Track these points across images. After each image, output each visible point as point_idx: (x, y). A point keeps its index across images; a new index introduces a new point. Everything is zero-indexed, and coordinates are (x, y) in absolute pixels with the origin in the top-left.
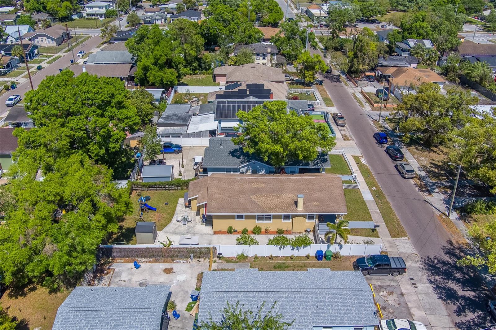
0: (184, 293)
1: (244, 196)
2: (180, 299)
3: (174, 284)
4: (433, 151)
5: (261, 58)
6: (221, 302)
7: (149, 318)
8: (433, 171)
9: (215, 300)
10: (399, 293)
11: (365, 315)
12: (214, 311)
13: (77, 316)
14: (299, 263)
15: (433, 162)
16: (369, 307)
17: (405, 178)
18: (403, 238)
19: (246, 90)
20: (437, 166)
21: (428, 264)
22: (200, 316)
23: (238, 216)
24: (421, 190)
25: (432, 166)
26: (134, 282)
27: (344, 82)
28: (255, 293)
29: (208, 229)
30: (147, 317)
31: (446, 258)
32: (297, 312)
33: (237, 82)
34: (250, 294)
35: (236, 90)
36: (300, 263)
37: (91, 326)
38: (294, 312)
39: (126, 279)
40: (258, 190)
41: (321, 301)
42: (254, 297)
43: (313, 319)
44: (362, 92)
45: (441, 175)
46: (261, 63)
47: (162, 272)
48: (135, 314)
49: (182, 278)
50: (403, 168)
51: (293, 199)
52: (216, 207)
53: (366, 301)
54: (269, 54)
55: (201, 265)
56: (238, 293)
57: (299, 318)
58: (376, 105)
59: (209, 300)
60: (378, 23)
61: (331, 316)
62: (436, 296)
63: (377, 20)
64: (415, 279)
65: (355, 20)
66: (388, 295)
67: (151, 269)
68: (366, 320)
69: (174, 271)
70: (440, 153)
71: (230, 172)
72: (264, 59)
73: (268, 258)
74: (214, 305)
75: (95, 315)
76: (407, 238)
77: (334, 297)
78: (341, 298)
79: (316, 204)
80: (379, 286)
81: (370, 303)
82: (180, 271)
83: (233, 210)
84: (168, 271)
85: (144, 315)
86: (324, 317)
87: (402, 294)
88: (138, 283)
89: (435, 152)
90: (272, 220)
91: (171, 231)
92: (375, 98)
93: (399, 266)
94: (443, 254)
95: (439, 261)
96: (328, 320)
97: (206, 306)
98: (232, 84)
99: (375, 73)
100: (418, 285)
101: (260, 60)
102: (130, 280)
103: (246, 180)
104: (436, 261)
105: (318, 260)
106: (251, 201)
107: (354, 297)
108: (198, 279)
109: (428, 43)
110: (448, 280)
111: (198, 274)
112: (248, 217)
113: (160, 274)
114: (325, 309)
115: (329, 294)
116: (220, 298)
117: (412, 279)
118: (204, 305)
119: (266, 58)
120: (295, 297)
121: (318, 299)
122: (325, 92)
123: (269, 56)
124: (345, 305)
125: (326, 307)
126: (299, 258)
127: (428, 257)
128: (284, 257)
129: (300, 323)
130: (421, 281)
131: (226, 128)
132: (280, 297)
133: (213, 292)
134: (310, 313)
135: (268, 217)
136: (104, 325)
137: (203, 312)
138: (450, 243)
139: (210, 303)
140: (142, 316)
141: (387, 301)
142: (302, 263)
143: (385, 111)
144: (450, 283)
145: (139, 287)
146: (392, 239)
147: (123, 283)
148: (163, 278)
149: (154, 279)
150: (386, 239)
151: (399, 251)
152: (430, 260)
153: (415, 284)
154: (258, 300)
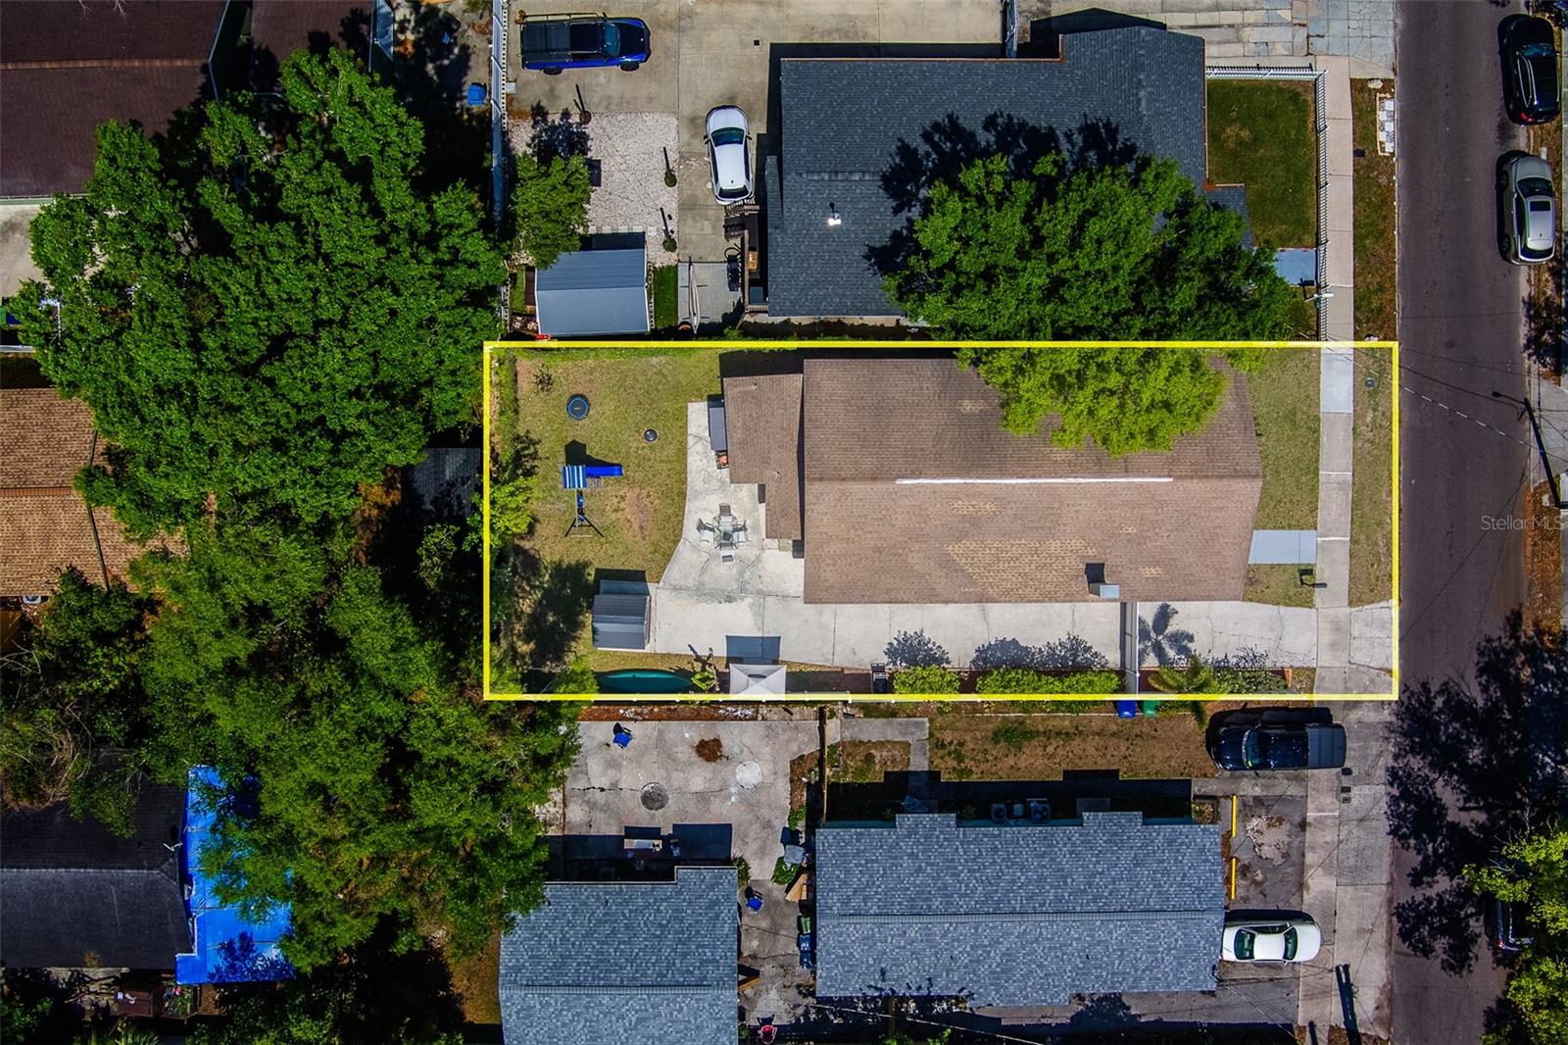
0: (764, 828)
1: (924, 546)
2: (754, 846)
3: (733, 799)
6: (866, 947)
7: (711, 1006)
9: (853, 941)
10: (1297, 819)
12: (851, 966)
13: (548, 1004)
16: (1205, 954)
22: (821, 977)
26: (626, 794)
31: (1474, 690)
32: (1041, 966)
37: (586, 1021)
38: (1034, 966)
39: (605, 782)
40: (972, 525)
41: (1099, 943)
42: (944, 936)
43: (1073, 980)
47: (695, 757)
49: (749, 774)
52: (833, 587)
53: (1203, 942)
55: (796, 728)
57: (1041, 978)
59: (840, 942)
61: (1113, 974)
64: (1355, 772)
66: (1269, 826)
67: (660, 742)
68: (1191, 981)
69: (726, 750)
74: (851, 954)
75: (589, 1002)
77: (1133, 932)
78: (1147, 935)
79: (1153, 571)
80: (1256, 799)
82: (741, 753)
83: (887, 592)
84: (709, 751)
85: (697, 1000)
86: (1097, 977)
87: (1303, 825)
88: (639, 795)
91: (691, 583)
95: (1448, 700)
96: (1105, 982)
97: (833, 956)
100: (1355, 791)
102: (614, 787)
103: (934, 491)
104: (1439, 702)
106: (947, 563)
107: (1179, 934)
108: (792, 781)
110: (1442, 772)
111: (793, 763)
113: (691, 764)
114: (1105, 959)
115: (1121, 926)
116: (864, 938)
117: (1345, 775)
118: (829, 953)
120: (1041, 933)
121: (1093, 937)
124: (1151, 951)
125: (1108, 956)
127: (1424, 687)
129: (1041, 989)
130: (1367, 778)
133: (847, 925)
134: (1069, 968)
136: (614, 1018)
138: (1514, 624)
139: (843, 949)
141: (1261, 845)
142: (1071, 721)
144: (1440, 783)
145: (644, 809)
146: (1348, 610)
147: (600, 797)
148: (700, 776)
149: (677, 779)
150: (1332, 612)
151: (1350, 663)
152: (1423, 699)
153: (1347, 790)
154: (953, 941)
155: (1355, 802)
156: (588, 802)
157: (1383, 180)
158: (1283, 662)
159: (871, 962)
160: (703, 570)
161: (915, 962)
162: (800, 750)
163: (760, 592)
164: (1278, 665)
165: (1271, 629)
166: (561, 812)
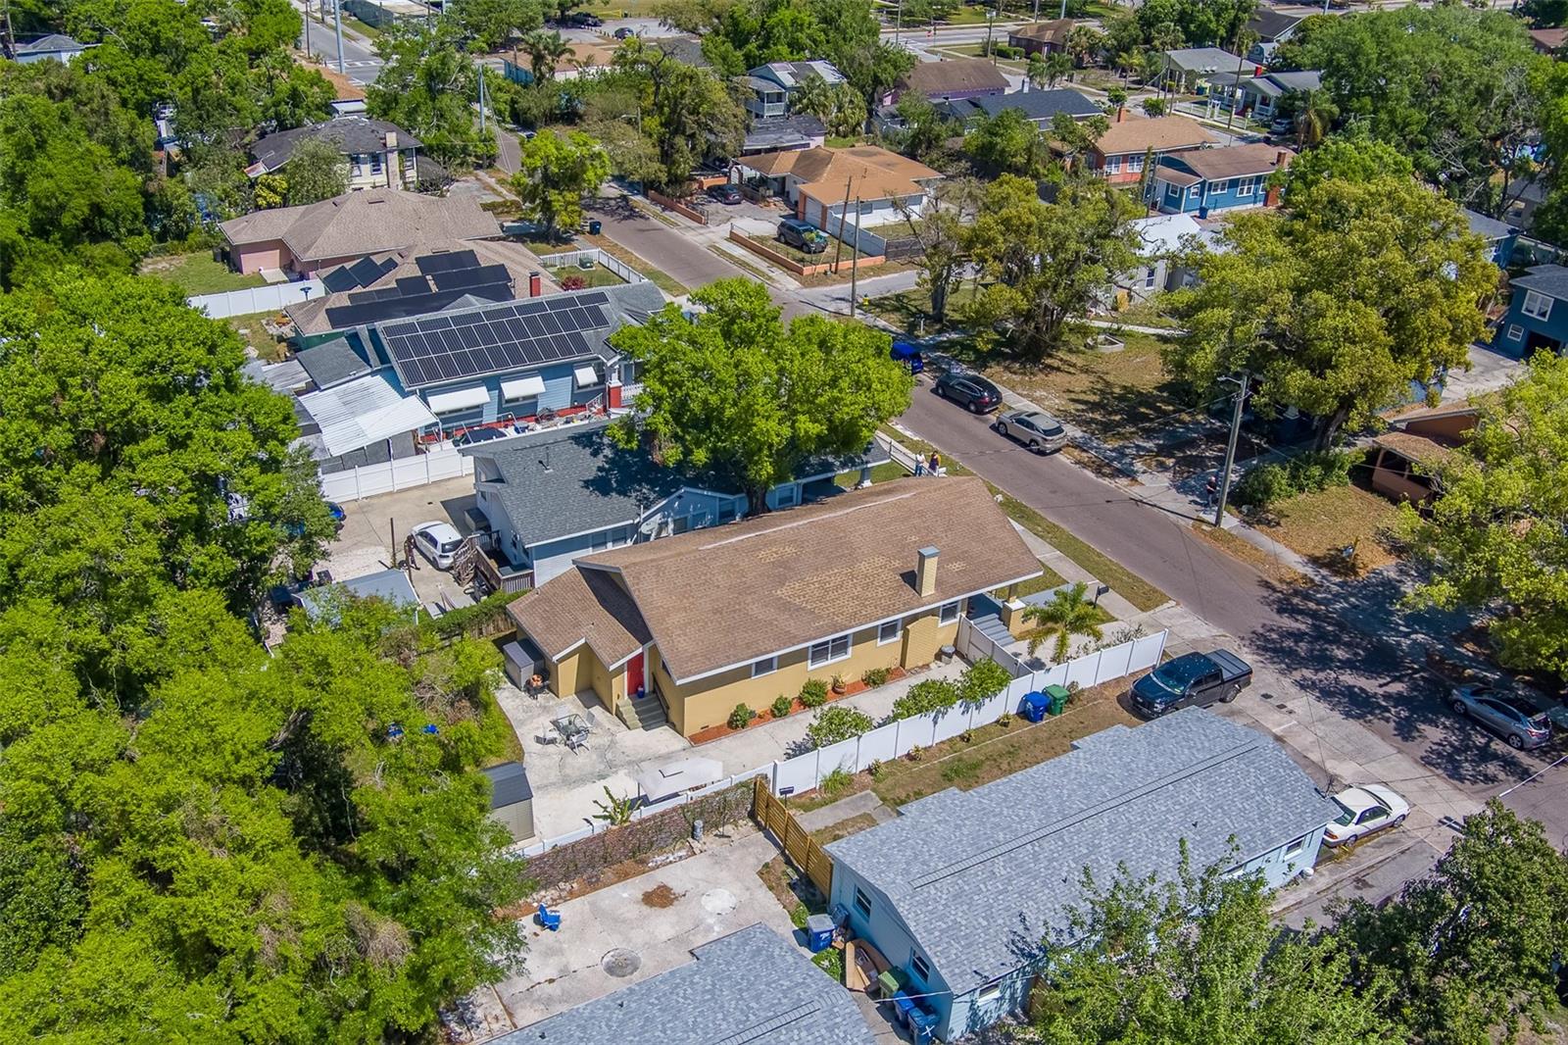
1: (756, 597)
3: (716, 929)
4: (1052, 368)
5: (366, 168)
6: (965, 907)
7: (830, 1030)
8: (1093, 420)
9: (946, 905)
11: (1303, 804)
12: (966, 937)
14: (994, 744)
15: (1073, 396)
17: (1041, 453)
18: (1166, 605)
19: (423, 280)
20: (1094, 406)
21: (1265, 649)
23: (758, 664)
24: (1098, 471)
25: (1081, 407)
26: (584, 973)
27: (656, 215)
28: (1029, 847)
29: (662, 738)
30: (823, 1031)
31: (1287, 622)
33: (367, 257)
34: (1021, 855)
35: (388, 282)
36: (998, 742)
39: (551, 973)
40: (783, 571)
42: (1036, 860)
44: (734, 238)
45: (1118, 424)
46: (367, 188)
47: (646, 909)
48: (782, 1038)
49: (719, 901)
50: (1031, 426)
51: (894, 570)
52: (695, 655)
54: (392, 152)
55: (743, 846)
56: (988, 863)
58: (807, 270)
59: (931, 912)
60: (595, 25)
61: (1238, 834)
62: (1337, 716)
63: (589, 15)
64: (1275, 695)
65: (541, 18)
67: (598, 913)
69: (678, 890)
70: (1072, 370)
71: (604, 544)
72: (376, 170)
73: (907, 761)
74: (955, 922)
76: (1173, 603)
77: (1210, 784)
78: (1226, 782)
79: (956, 567)
81: (1292, 769)
82: (697, 886)
83: (748, 648)
84: (661, 898)
85: (808, 1028)
86: (1224, 844)
88: (601, 968)
89: (1058, 369)
90: (850, 649)
91: (554, 779)
92: (784, 252)
93: (1237, 672)
94: (1277, 617)
95: (1279, 634)
97: (937, 933)
98: (348, 265)
99: (727, 175)
100: (1290, 706)
101: (365, 177)
102: (565, 973)
103: (735, 548)
105: (1033, 720)
106: (785, 606)
107: (1252, 770)
108: (771, 888)
109: (826, 72)
110: (1333, 670)
111: (760, 873)
112: (786, 661)
113: (646, 917)
114: (1213, 822)
115: (1195, 782)
116: (956, 896)
117: (1267, 696)
118: (929, 931)
119: (383, 166)
121: (1178, 804)
122: (627, 252)
123: (394, 158)
124: (1246, 797)
125: (1213, 818)
126: (983, 730)
127: (1253, 632)
128: (943, 742)
130: (1288, 695)
131: (460, 410)
132: (1097, 833)
133: (925, 889)
135: (840, 646)
137: (942, 952)
138: (1267, 585)
139: (941, 919)
140: (804, 1034)
142: (1003, 742)
143: (839, 282)
145: (614, 980)
146: (1145, 614)
147: (553, 990)
148: (664, 924)
149: (638, 937)
150: (1134, 618)
151: (1185, 639)
153: (1282, 707)
154: (1050, 861)
156: (539, 1000)
159: (985, 923)
160: (561, 767)
161: (1031, 903)
162: (759, 861)
163: (630, 763)
166: (508, 1023)
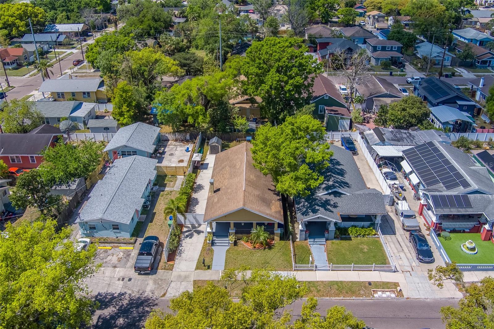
10: (117, 266)
21: (146, 301)
62: (102, 291)
64: (129, 283)
66: (119, 258)
79: (216, 200)
87: (115, 267)
95: (147, 312)
100: (121, 282)
110: (118, 310)
117: (130, 280)
127: (157, 304)
130: (125, 286)
141: (113, 256)
144: (114, 309)
146: (192, 280)
150: (192, 275)
151: (172, 281)
152: (151, 304)
153: (123, 279)
155: (117, 282)
157: (362, 292)
158: (177, 261)
164: (176, 260)
165: (189, 258)
